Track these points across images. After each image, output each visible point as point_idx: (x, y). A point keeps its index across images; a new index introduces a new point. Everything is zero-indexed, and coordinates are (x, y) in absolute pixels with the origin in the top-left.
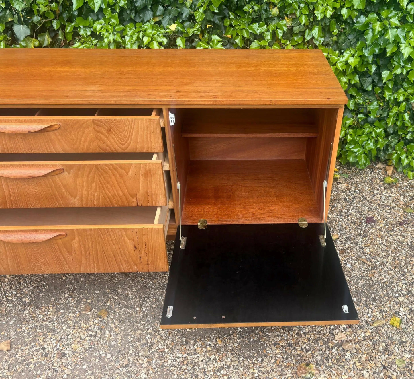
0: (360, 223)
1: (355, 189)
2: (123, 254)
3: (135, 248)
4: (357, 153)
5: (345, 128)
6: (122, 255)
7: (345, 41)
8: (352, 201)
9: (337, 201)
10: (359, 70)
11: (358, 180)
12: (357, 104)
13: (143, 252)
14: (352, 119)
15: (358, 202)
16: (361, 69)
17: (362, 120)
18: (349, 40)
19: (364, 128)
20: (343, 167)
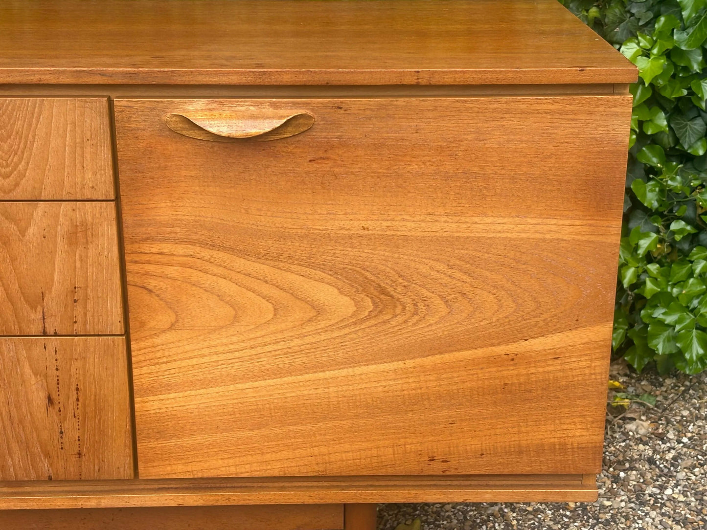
0: (701, 523)
1: (679, 436)
2: (16, 421)
3: (50, 400)
4: (678, 328)
5: (639, 261)
6: (12, 423)
7: (622, 21)
8: (672, 465)
9: (627, 465)
10: (667, 94)
11: (686, 413)
12: (665, 193)
13: (70, 415)
14: (654, 236)
15: (691, 468)
16: (672, 93)
17: (684, 238)
18: (632, 15)
19: (692, 262)
20: (639, 380)
